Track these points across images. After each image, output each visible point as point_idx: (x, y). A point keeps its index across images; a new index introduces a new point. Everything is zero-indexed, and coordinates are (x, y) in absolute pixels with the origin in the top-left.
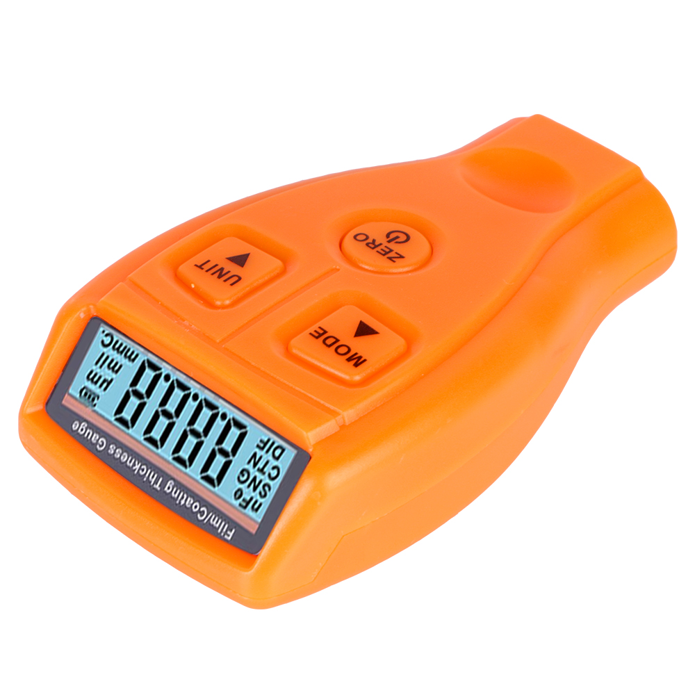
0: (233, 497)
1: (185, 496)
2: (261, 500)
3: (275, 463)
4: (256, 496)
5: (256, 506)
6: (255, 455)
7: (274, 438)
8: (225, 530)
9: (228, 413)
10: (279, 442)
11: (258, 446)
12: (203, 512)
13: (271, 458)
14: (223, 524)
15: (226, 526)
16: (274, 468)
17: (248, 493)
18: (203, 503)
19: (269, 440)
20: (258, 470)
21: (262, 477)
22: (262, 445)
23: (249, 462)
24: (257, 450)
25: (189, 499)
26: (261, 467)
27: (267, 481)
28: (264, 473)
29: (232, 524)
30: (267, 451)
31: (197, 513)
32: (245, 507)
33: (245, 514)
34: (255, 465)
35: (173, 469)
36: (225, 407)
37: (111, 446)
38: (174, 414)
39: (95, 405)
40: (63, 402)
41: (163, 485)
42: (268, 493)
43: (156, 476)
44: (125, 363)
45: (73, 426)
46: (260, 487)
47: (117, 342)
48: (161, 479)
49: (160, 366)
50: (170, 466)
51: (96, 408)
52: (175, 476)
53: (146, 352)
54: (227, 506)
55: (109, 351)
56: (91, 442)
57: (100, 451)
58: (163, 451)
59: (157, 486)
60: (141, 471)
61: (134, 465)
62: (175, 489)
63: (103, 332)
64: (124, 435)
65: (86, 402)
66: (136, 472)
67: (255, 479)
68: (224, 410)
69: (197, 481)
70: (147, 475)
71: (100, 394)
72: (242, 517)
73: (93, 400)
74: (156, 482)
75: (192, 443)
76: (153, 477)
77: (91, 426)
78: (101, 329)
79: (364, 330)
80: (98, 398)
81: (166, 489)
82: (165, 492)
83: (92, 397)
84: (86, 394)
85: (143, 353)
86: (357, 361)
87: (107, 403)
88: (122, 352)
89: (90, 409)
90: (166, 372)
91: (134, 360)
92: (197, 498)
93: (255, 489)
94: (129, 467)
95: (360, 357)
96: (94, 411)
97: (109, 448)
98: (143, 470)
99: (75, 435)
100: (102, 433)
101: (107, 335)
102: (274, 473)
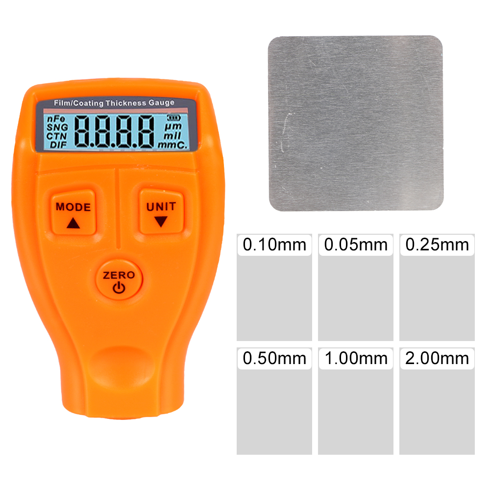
0: (64, 117)
1: (90, 105)
2: (50, 122)
3: (52, 140)
4: (53, 123)
5: (50, 119)
6: (65, 138)
7: (60, 149)
8: (60, 103)
9: (91, 147)
10: (56, 149)
11: (66, 142)
12: (76, 104)
13: (56, 141)
14: (62, 105)
15: (60, 104)
16: (51, 138)
17: (58, 122)
18: (79, 107)
19: (62, 147)
20: (59, 134)
21: (55, 132)
22: (64, 144)
23: (66, 134)
24: (65, 141)
25: (87, 105)
26: (58, 135)
27: (51, 132)
28: (55, 134)
29: (58, 107)
30: (59, 143)
31: (79, 102)
32: (55, 116)
33: (54, 114)
34: (62, 134)
35: (105, 112)
36: (94, 149)
37: (145, 104)
38: (120, 133)
39: (168, 116)
40: (187, 109)
41: (105, 104)
42: (47, 127)
43: (112, 105)
44: (163, 140)
45: (173, 102)
46: (53, 128)
47: (175, 147)
48: (108, 105)
49: (142, 149)
50: (107, 112)
51: (166, 115)
52: (101, 110)
53: (155, 150)
54: (65, 112)
55: (177, 141)
56: (158, 101)
57: (150, 99)
58: (115, 116)
59: (108, 101)
60: (121, 103)
61: (127, 104)
62: (97, 105)
63: (186, 147)
64: (141, 112)
65: (173, 115)
66: (124, 101)
67: (58, 129)
68: (94, 148)
69: (88, 114)
70: (117, 103)
71: (168, 122)
72: (54, 112)
73: (170, 118)
74: (110, 103)
75: (102, 127)
76: (113, 104)
77: (164, 107)
78: (188, 148)
79: (73, 224)
80: (168, 120)
81: (102, 103)
82: (102, 101)
83: (172, 119)
84: (176, 118)
85: (156, 149)
86: (60, 207)
87: (161, 120)
88: (169, 144)
89: (169, 113)
90: (137, 148)
91: (159, 144)
92: (84, 107)
93: (55, 126)
94: (129, 101)
95: (60, 209)
96: (166, 113)
97: (146, 103)
98: (120, 104)
99: (170, 99)
100: (155, 107)
101: (183, 147)
102: (50, 136)
